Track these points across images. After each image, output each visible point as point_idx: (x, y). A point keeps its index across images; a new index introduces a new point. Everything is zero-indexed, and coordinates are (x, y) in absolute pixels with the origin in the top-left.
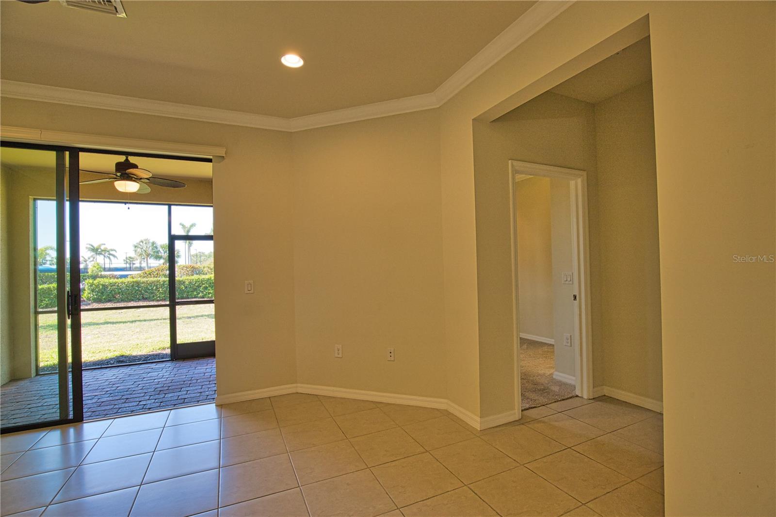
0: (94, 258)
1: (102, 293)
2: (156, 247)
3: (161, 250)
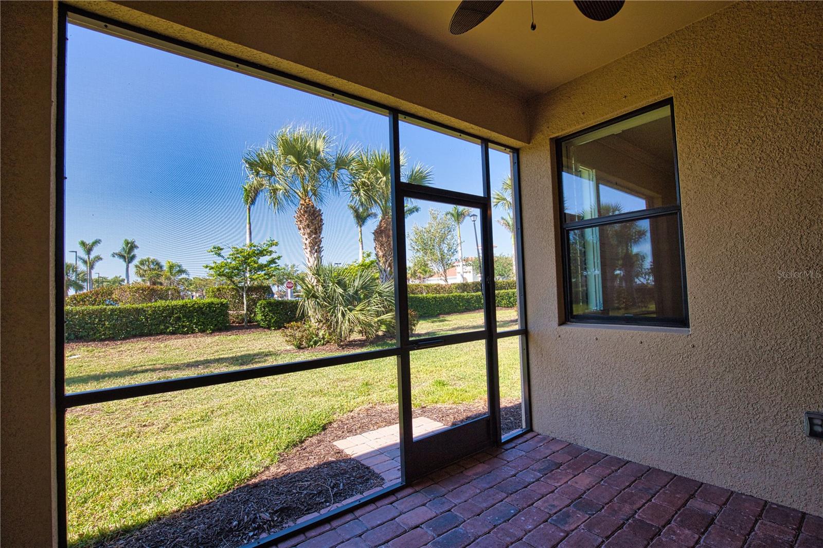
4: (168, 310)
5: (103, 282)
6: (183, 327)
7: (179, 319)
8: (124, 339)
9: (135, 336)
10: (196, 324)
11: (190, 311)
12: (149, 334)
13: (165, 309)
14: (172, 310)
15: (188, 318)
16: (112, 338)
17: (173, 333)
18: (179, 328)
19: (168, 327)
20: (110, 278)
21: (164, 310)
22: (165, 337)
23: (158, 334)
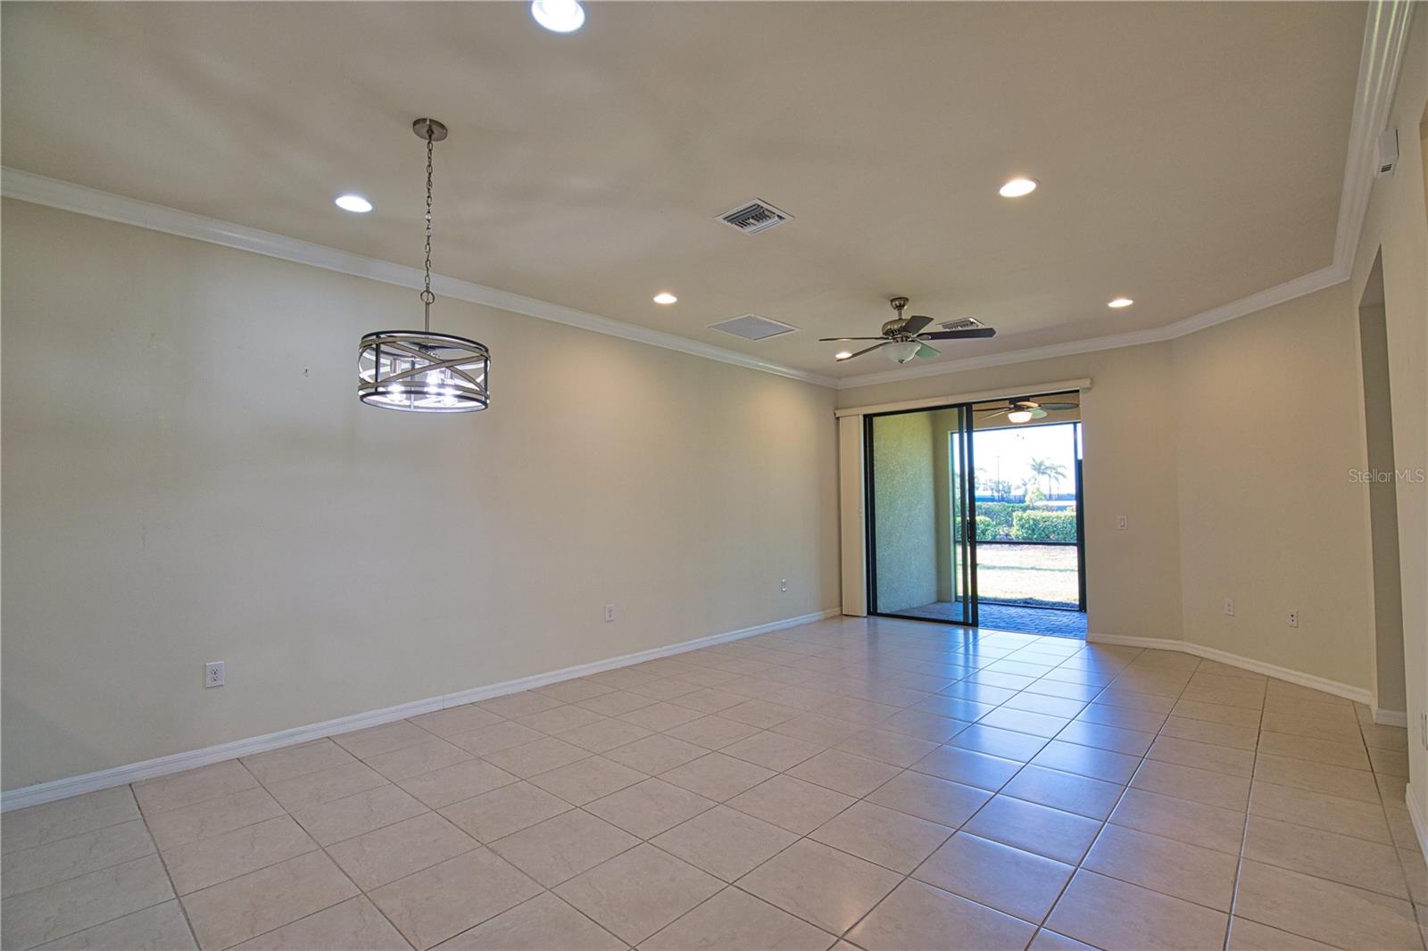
0: (1036, 479)
1: (1033, 530)
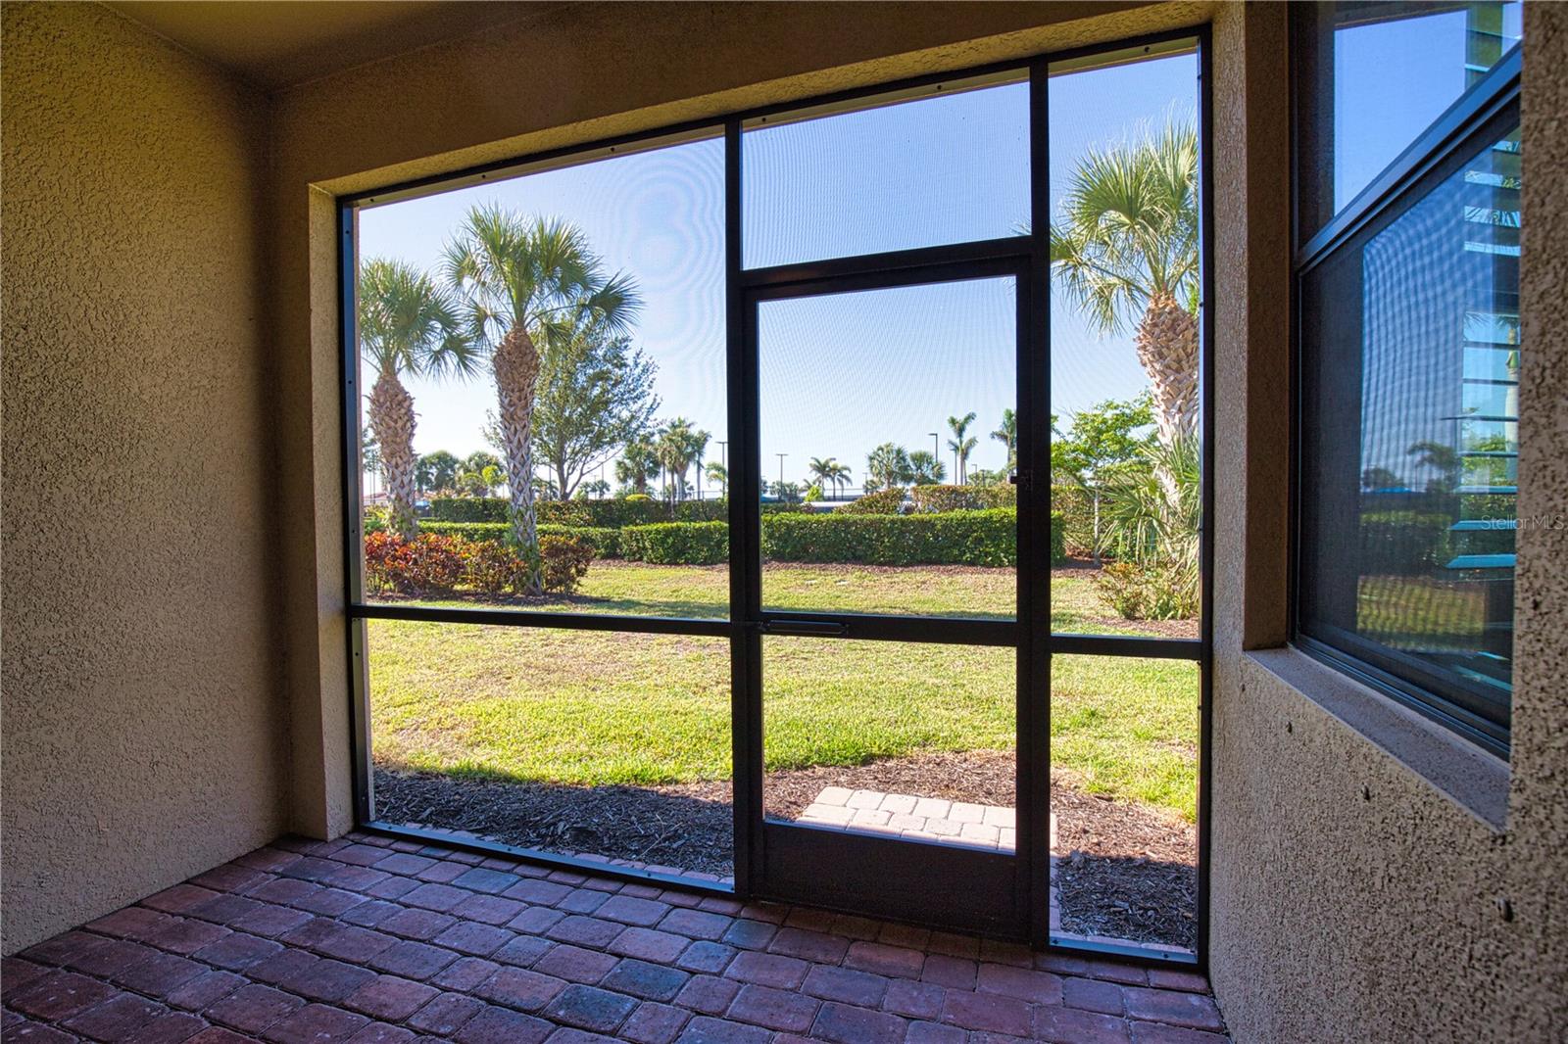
0: (820, 482)
2: (904, 459)
3: (911, 464)
4: (964, 525)
5: (984, 478)
6: (987, 554)
7: (979, 541)
8: (906, 565)
9: (920, 563)
10: (1006, 552)
11: (996, 529)
12: (938, 562)
13: (961, 522)
14: (969, 526)
15: (994, 540)
16: (893, 563)
17: (972, 563)
18: (980, 556)
19: (965, 553)
20: (995, 473)
21: (959, 525)
22: (959, 568)
23: (950, 563)
